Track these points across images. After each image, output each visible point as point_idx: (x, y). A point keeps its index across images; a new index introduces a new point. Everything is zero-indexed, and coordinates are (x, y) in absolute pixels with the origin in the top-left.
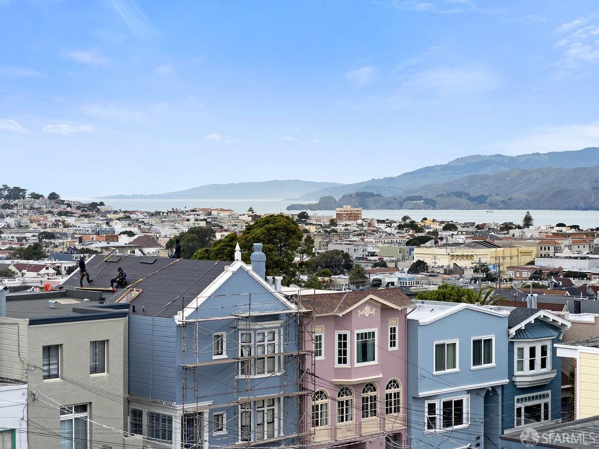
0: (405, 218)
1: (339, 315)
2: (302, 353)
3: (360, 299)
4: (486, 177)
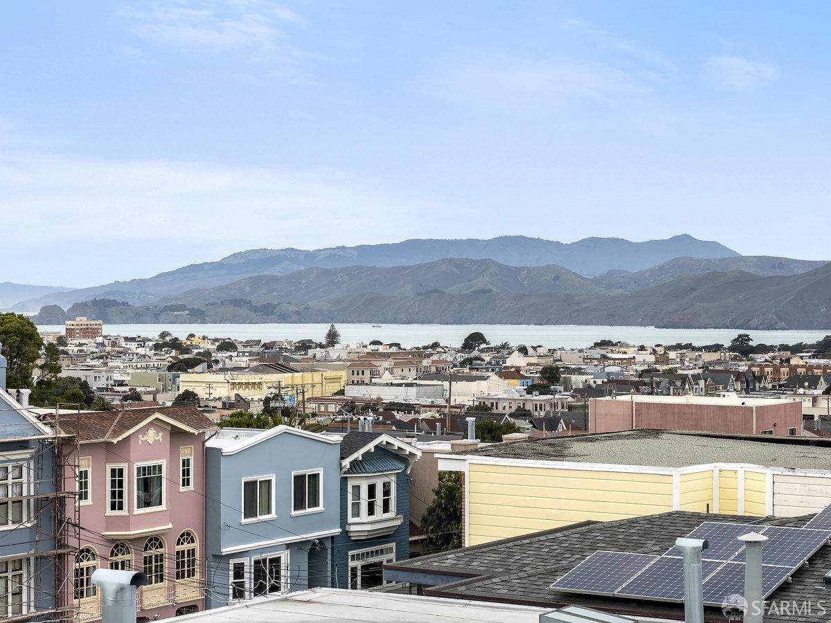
0: (163, 335)
1: (112, 441)
2: (61, 495)
3: (142, 419)
4: (273, 279)
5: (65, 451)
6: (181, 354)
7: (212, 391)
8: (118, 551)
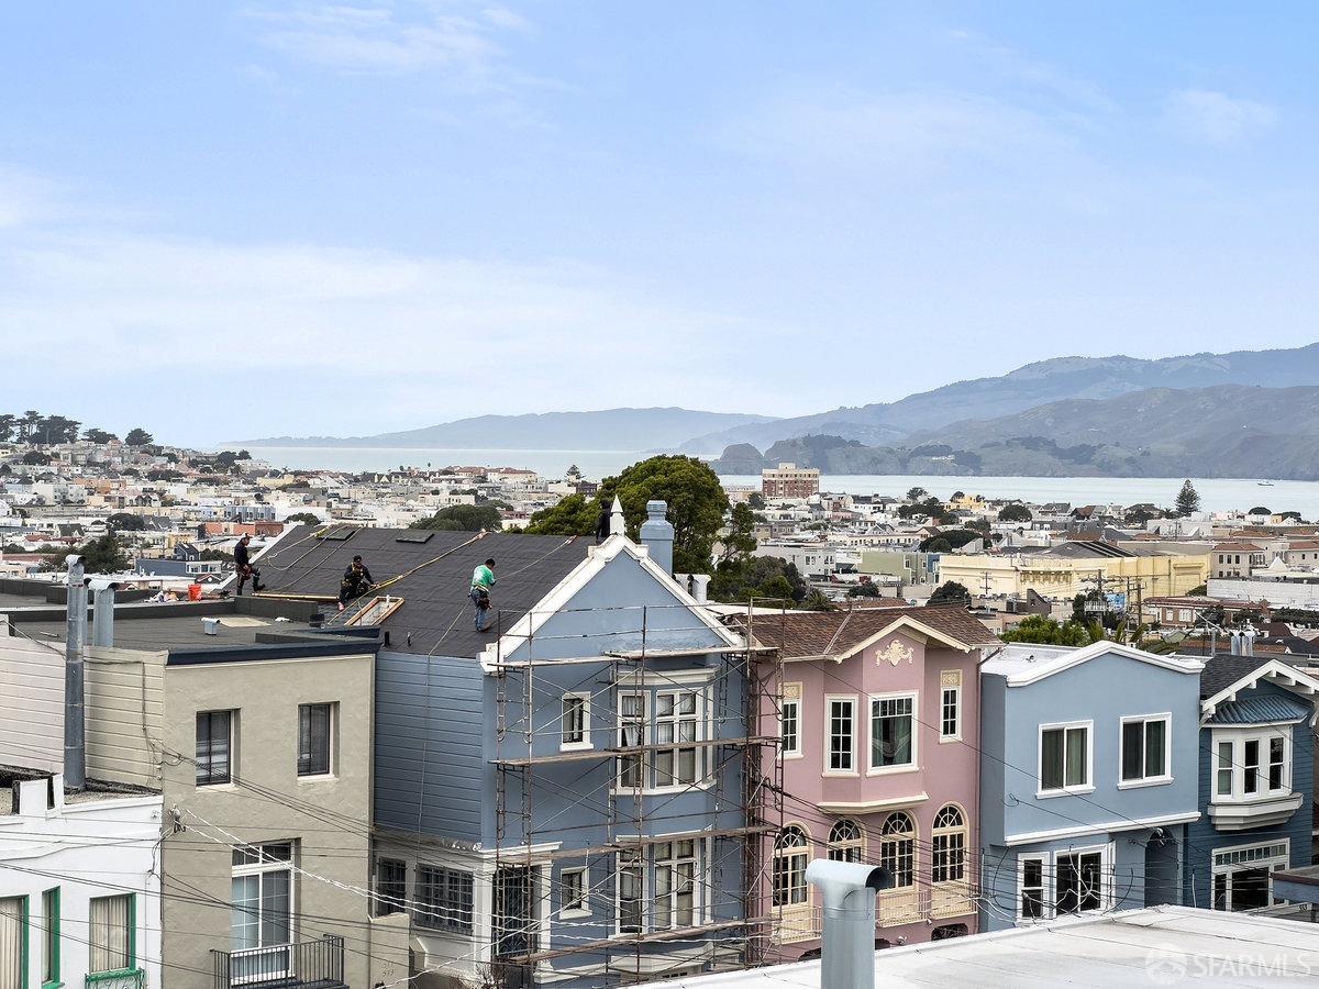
0: (914, 493)
1: (835, 659)
2: (755, 742)
3: (882, 626)
4: (1090, 406)
5: (762, 674)
6: (942, 523)
7: (990, 584)
8: (841, 832)
